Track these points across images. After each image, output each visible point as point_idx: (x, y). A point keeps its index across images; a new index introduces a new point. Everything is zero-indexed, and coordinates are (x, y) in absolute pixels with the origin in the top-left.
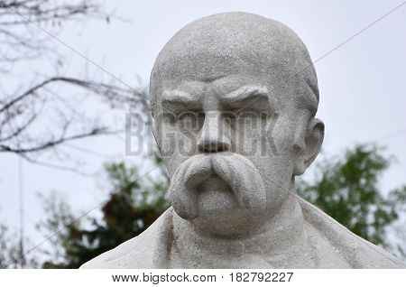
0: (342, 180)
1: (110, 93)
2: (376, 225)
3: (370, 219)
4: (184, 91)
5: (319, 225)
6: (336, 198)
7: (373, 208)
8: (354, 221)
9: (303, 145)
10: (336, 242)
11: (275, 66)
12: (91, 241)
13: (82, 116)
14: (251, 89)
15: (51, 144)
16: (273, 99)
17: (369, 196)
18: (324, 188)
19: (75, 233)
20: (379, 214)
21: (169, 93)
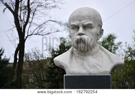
0: (107, 41)
1: (60, 23)
2: (114, 50)
3: (113, 48)
4: (75, 23)
5: (102, 50)
6: (106, 44)
7: (113, 46)
8: (109, 49)
9: (99, 34)
10: (106, 53)
11: (94, 18)
12: (57, 53)
13: (55, 28)
14: (89, 22)
15: (48, 34)
16: (93, 25)
17: (113, 44)
18: (103, 42)
19: (53, 51)
20: (114, 48)
21: (72, 23)
